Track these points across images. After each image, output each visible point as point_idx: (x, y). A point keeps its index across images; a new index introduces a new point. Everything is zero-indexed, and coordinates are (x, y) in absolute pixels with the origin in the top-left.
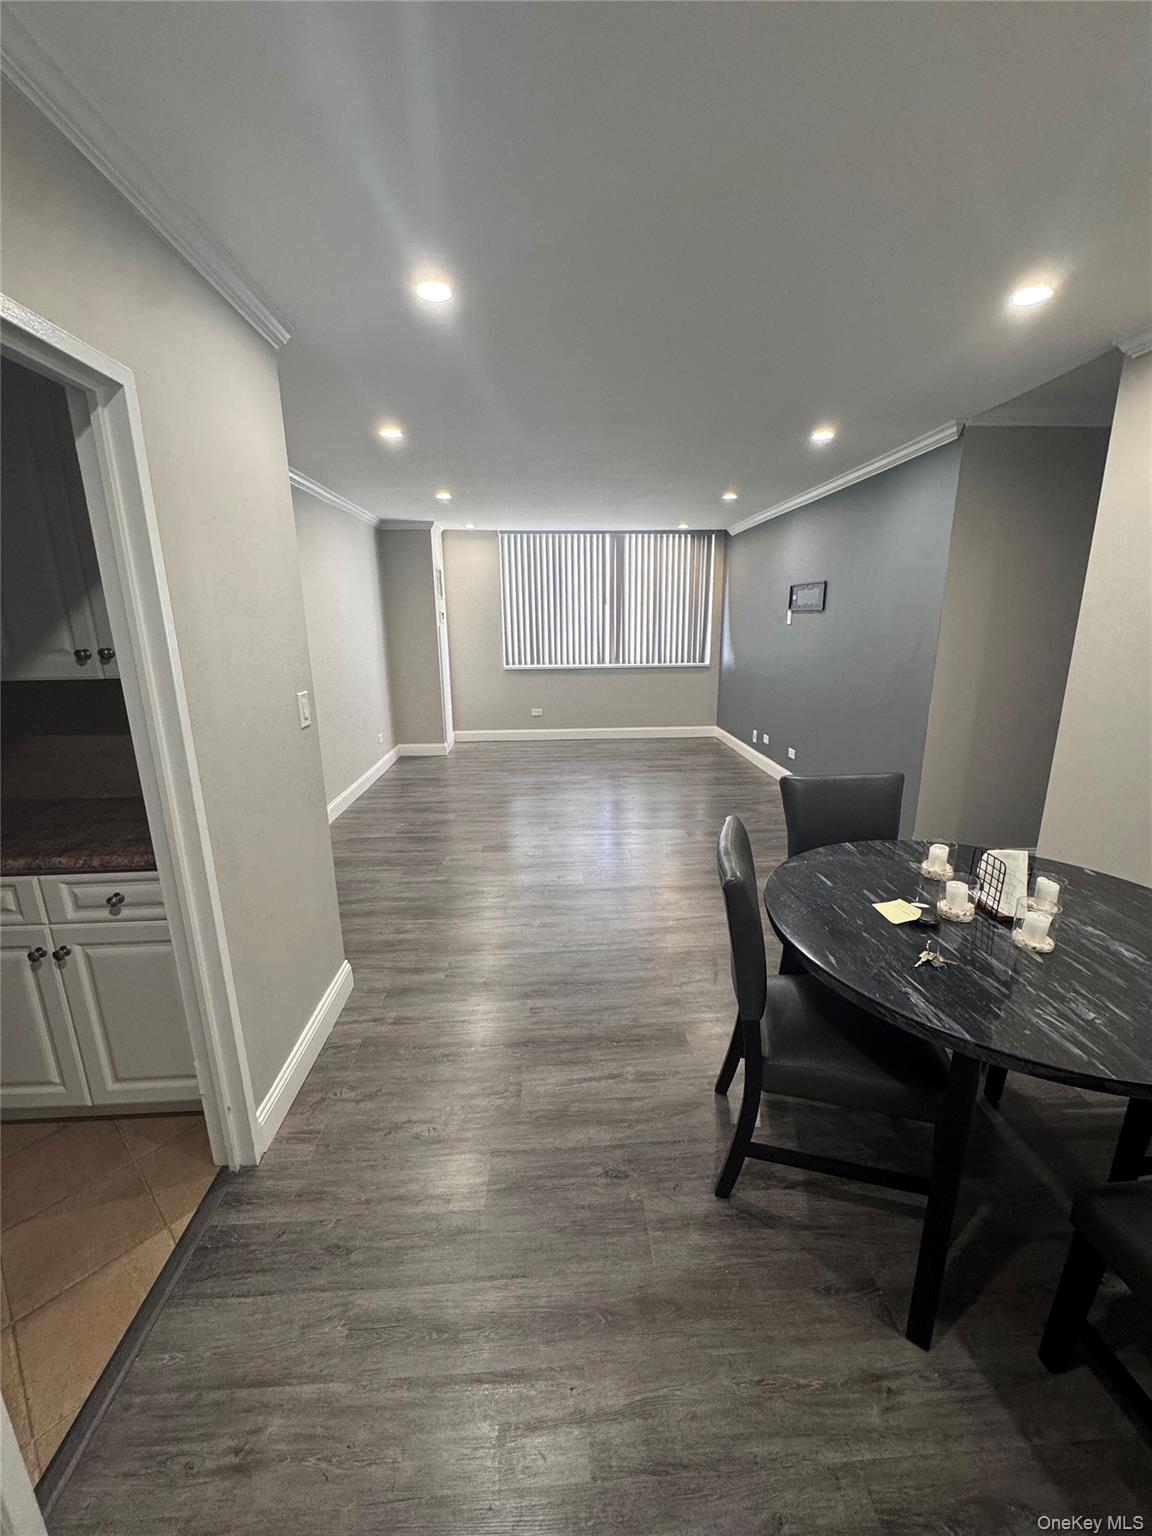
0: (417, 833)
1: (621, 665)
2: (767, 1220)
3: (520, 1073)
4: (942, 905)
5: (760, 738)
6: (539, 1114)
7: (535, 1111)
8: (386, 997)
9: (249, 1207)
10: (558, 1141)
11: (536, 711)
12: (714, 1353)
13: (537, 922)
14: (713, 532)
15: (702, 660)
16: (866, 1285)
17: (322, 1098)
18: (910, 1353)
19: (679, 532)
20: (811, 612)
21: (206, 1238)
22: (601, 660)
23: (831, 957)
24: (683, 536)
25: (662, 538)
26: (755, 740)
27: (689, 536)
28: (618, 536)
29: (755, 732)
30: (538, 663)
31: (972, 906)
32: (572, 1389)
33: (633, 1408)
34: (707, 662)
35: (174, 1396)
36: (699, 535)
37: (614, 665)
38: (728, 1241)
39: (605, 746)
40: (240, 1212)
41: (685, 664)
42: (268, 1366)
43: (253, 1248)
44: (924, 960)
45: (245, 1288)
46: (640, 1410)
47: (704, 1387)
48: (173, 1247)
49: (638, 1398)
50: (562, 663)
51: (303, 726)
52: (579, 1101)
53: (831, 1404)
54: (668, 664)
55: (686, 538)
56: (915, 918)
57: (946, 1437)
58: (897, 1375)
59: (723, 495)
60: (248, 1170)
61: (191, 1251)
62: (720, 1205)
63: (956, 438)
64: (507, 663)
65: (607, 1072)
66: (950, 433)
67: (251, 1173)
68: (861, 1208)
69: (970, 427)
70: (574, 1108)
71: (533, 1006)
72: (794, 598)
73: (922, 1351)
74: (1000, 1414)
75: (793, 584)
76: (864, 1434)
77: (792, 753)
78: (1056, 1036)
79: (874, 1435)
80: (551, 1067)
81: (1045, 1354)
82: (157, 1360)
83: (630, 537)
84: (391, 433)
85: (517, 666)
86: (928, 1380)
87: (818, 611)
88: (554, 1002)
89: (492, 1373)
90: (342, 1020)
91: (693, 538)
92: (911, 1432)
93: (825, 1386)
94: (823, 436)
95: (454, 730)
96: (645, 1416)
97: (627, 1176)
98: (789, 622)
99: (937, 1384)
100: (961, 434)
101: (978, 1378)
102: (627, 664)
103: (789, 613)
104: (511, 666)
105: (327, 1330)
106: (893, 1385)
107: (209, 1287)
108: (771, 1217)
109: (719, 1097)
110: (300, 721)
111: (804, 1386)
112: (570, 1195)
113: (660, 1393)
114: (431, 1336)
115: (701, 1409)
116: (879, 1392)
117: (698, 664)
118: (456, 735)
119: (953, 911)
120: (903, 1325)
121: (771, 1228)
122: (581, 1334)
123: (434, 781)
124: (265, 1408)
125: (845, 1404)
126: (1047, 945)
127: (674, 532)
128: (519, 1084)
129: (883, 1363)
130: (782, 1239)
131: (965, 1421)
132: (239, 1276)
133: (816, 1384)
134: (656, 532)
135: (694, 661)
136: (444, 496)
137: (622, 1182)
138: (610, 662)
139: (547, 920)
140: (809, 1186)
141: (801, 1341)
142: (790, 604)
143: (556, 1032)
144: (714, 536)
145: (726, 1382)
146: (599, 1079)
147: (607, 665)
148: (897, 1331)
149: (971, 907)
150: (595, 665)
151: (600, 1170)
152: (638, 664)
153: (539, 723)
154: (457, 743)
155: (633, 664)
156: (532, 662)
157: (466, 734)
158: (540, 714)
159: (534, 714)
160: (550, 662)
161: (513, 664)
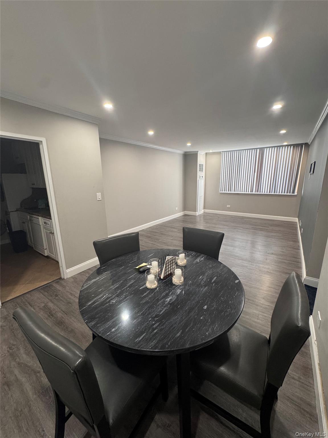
1: (259, 193)
11: (228, 206)
14: (303, 144)
15: (293, 192)
19: (288, 145)
21: (49, 285)
22: (252, 191)
24: (289, 147)
25: (280, 148)
28: (262, 150)
30: (230, 191)
34: (296, 194)
36: (295, 146)
37: (256, 193)
41: (286, 194)
50: (238, 192)
51: (98, 200)
54: (278, 193)
55: (291, 147)
64: (221, 191)
83: (267, 149)
85: (224, 192)
91: (294, 147)
95: (204, 209)
102: (261, 193)
104: (222, 192)
118: (204, 211)
134: (277, 147)
135: (290, 193)
138: (255, 192)
144: (303, 146)
147: (254, 193)
150: (250, 193)
152: (266, 193)
153: (229, 209)
154: (204, 213)
155: (263, 193)
156: (228, 191)
157: (207, 211)
158: (230, 207)
159: (227, 207)
160: (234, 191)
161: (223, 191)
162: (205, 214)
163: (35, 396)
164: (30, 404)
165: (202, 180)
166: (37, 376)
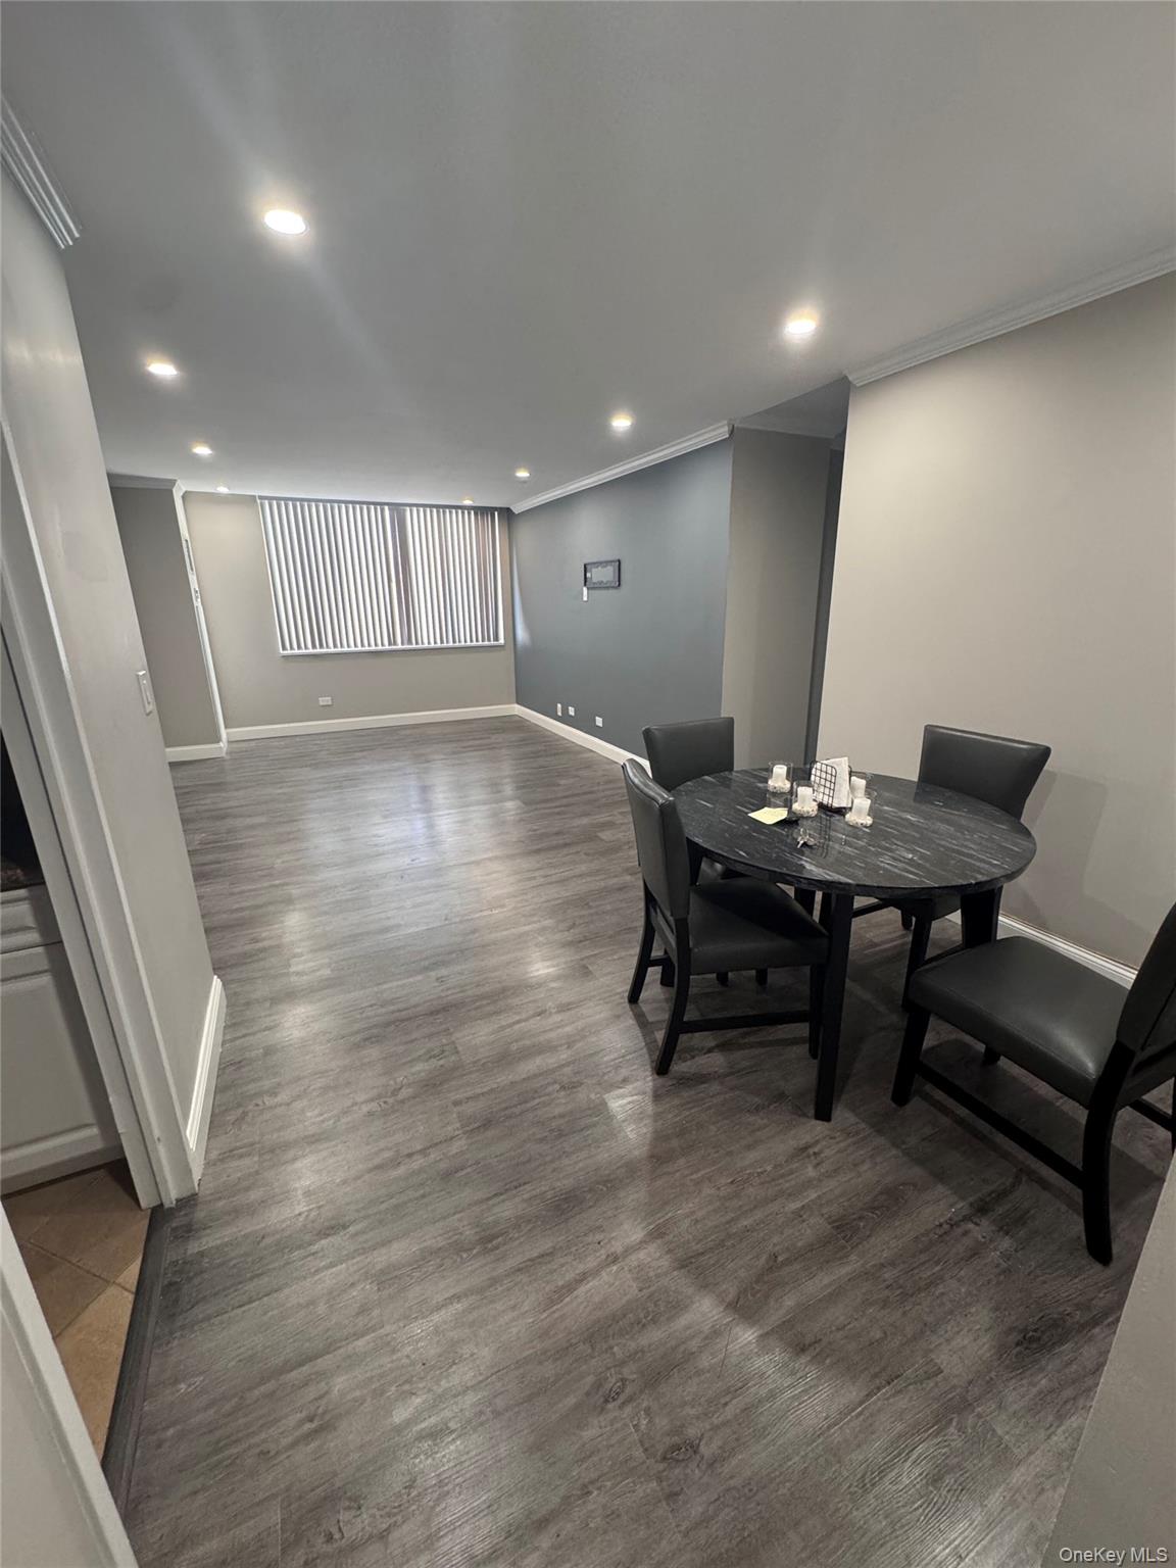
0: (221, 842)
1: (414, 646)
2: (700, 1079)
3: (451, 1034)
4: (796, 806)
5: (565, 710)
6: (484, 1061)
7: (479, 1060)
8: (271, 1004)
9: (208, 1231)
10: (510, 1077)
11: (325, 701)
12: (694, 1176)
13: (408, 903)
14: (496, 509)
15: (496, 638)
16: (781, 1097)
17: (243, 1112)
18: (820, 1127)
19: (462, 508)
20: (608, 588)
21: (170, 1275)
22: (392, 641)
23: (741, 853)
24: (466, 512)
25: (444, 513)
26: (560, 714)
27: (472, 512)
28: (397, 509)
29: (559, 706)
30: (321, 646)
31: (815, 803)
32: (599, 1243)
33: (651, 1234)
34: (502, 641)
35: (211, 1412)
36: (482, 512)
37: (406, 647)
38: (676, 1102)
39: (408, 732)
40: (199, 1238)
41: (480, 643)
42: (307, 1344)
43: (232, 1263)
44: (802, 842)
45: (245, 1298)
46: (657, 1234)
47: (697, 1200)
48: (131, 1297)
49: (652, 1227)
51: (148, 711)
52: (516, 1041)
53: (782, 1176)
54: (463, 643)
55: (469, 514)
56: (783, 818)
57: (855, 1165)
58: (817, 1142)
59: (515, 472)
60: (188, 1202)
61: (158, 1290)
62: (661, 1080)
63: (727, 436)
64: (284, 648)
65: (531, 1012)
66: (721, 432)
67: (192, 1202)
68: (763, 1050)
69: (738, 428)
70: (514, 1047)
71: (439, 976)
72: (588, 575)
73: (826, 1123)
74: (881, 1141)
75: (587, 561)
76: (808, 1184)
77: (599, 721)
78: (896, 870)
79: (815, 1182)
80: (479, 1022)
81: (894, 1099)
82: (173, 1393)
83: (411, 510)
84: (162, 369)
85: (296, 651)
86: (834, 1138)
87: (613, 587)
88: (458, 968)
89: (529, 1260)
90: (228, 1037)
91: (476, 514)
92: (835, 1171)
93: (775, 1167)
94: (621, 423)
95: (226, 727)
96: (661, 1235)
97: (582, 1084)
98: (585, 599)
99: (841, 1138)
100: (732, 432)
101: (863, 1125)
102: (420, 646)
103: (585, 589)
104: (288, 652)
105: (355, 1294)
106: (816, 1150)
107: (199, 1312)
108: (704, 1076)
109: (633, 1006)
110: (144, 706)
111: (762, 1173)
112: (539, 1112)
113: (667, 1217)
114: (462, 1257)
115: (700, 1214)
116: (809, 1156)
117: (492, 643)
118: (229, 733)
119: (805, 809)
120: (812, 1112)
121: (703, 1083)
122: (591, 1204)
123: (219, 786)
124: (321, 1375)
125: (791, 1172)
126: (869, 821)
127: (457, 507)
128: (453, 1042)
129: (807, 1138)
130: (715, 1087)
131: (862, 1152)
132: (232, 1290)
133: (769, 1168)
134: (438, 507)
135: (489, 640)
136: (202, 450)
137: (579, 1089)
138: (402, 644)
139: (419, 900)
140: (723, 1047)
141: (749, 1147)
142: (585, 582)
143: (470, 993)
144: (496, 513)
145: (709, 1191)
146: (526, 1020)
147: (398, 646)
148: (808, 1117)
149: (814, 806)
150: (387, 647)
151: (557, 1087)
152: (432, 645)
153: (327, 712)
156: (314, 646)
158: (330, 703)
159: (321, 703)
160: (335, 646)
161: (291, 648)
162: (235, 745)
163: (853, 1257)
164: (875, 1265)
166: (788, 1262)
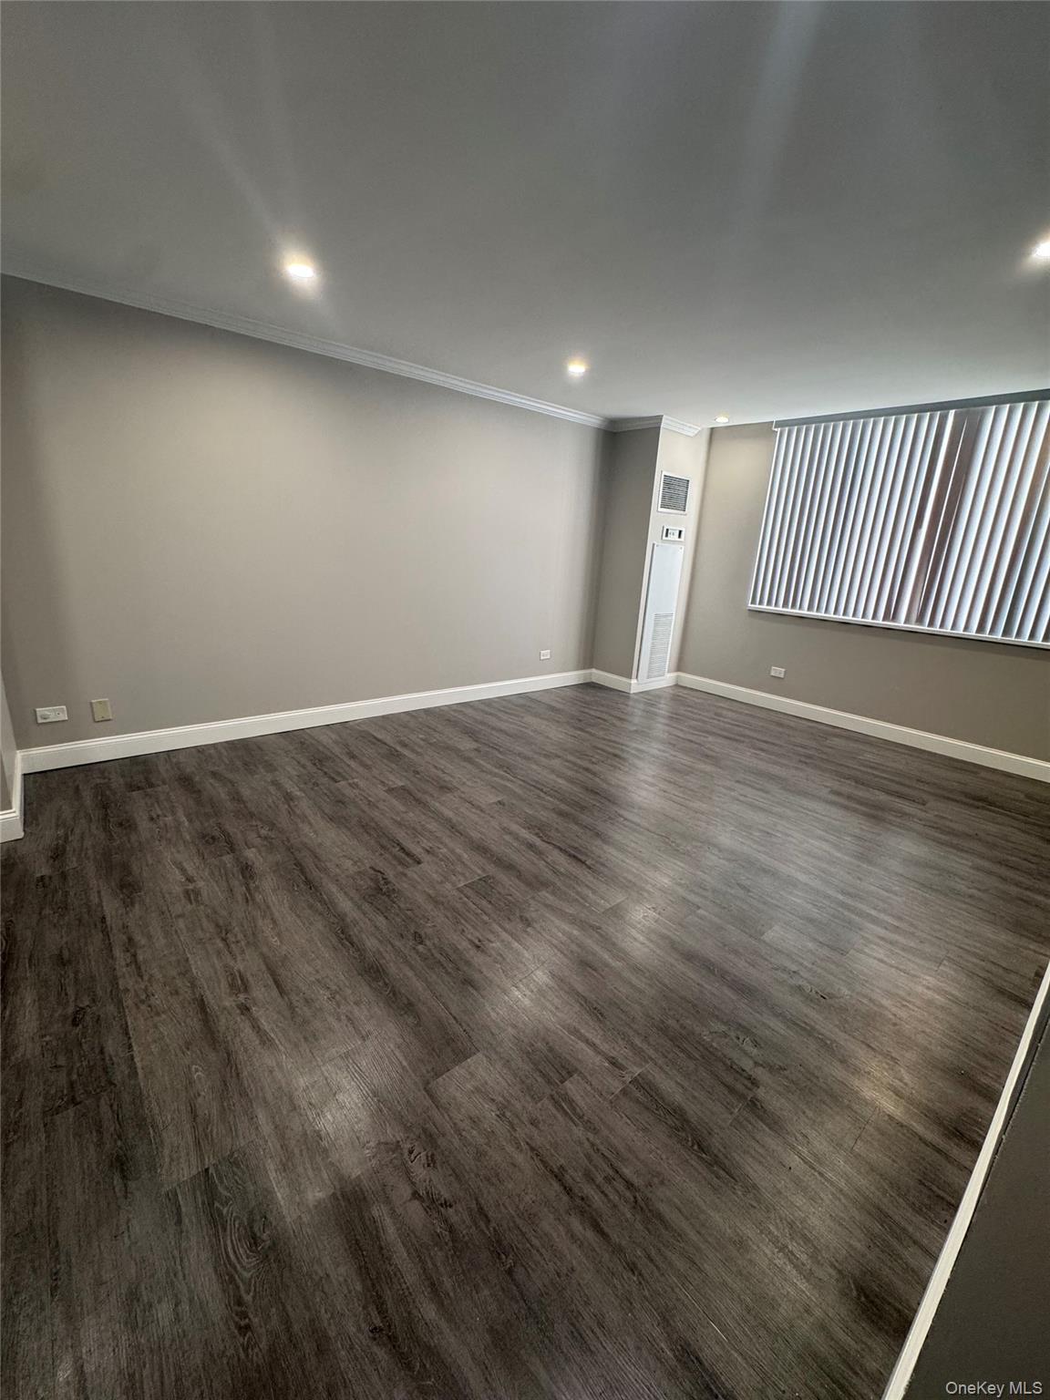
1: (925, 628)
11: (778, 671)
22: (891, 614)
30: (794, 606)
37: (913, 626)
50: (827, 612)
64: (753, 602)
83: (997, 411)
85: (764, 607)
102: (937, 629)
104: (757, 606)
118: (678, 677)
138: (907, 621)
147: (900, 623)
150: (880, 621)
152: (960, 631)
153: (776, 686)
154: (677, 686)
155: (948, 630)
156: (786, 605)
157: (690, 679)
158: (782, 676)
159: (773, 673)
160: (810, 608)
161: (761, 603)
162: (683, 694)
165: (678, 546)
